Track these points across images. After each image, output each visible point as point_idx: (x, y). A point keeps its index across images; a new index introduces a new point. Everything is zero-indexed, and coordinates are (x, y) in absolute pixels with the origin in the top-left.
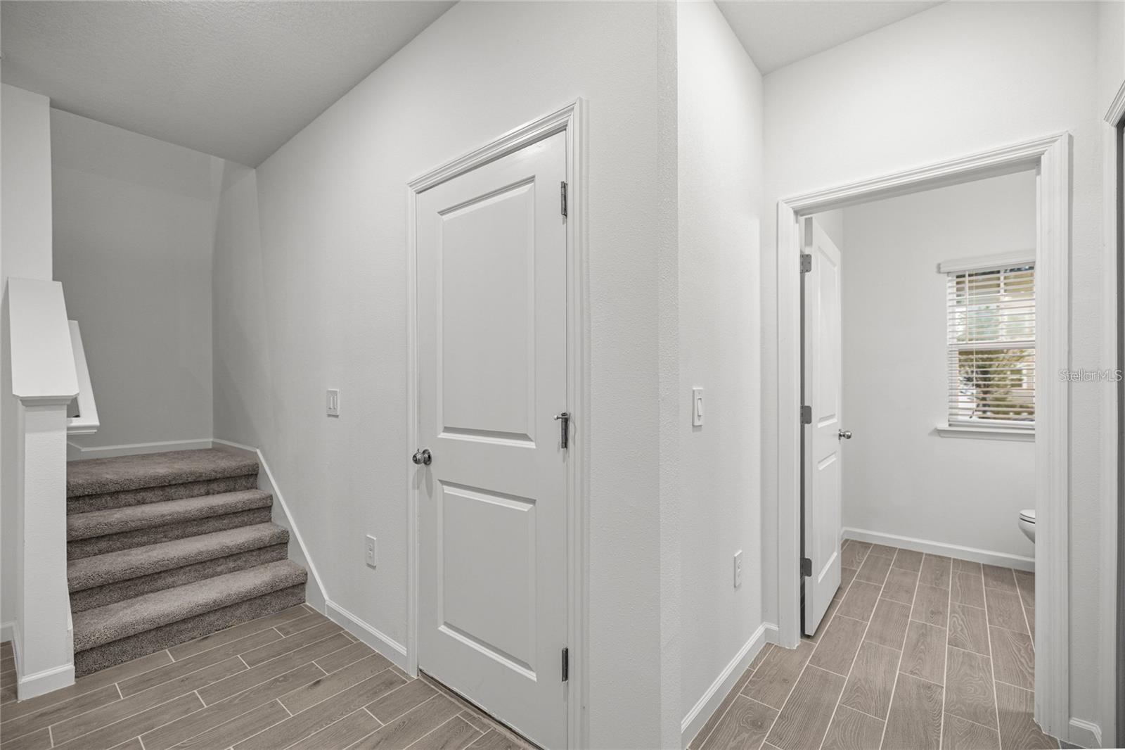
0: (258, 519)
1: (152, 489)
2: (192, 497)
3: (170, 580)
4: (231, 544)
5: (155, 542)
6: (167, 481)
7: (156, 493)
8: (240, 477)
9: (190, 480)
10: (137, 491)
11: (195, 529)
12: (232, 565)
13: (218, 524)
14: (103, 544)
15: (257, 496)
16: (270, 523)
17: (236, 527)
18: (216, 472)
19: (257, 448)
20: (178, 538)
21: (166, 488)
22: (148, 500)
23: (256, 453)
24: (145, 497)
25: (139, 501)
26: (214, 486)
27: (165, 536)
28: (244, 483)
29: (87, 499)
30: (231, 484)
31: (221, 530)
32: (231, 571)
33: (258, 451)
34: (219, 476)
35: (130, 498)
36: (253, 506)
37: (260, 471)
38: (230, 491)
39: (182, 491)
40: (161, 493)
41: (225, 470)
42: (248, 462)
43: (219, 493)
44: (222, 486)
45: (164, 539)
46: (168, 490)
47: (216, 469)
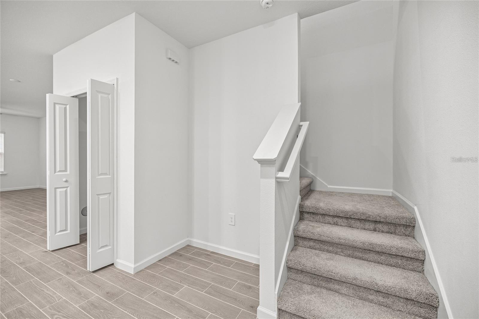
0: (411, 267)
1: (342, 217)
2: (364, 229)
3: (337, 287)
4: (380, 283)
5: (336, 253)
6: (349, 215)
7: (344, 220)
8: (400, 225)
9: (362, 218)
10: (334, 216)
11: (360, 255)
12: (381, 299)
13: (376, 257)
14: (312, 243)
15: (410, 247)
16: (421, 274)
17: (391, 265)
18: (380, 217)
19: (416, 205)
20: (349, 256)
21: (349, 219)
22: (339, 224)
23: (414, 209)
24: (338, 221)
25: (334, 223)
26: (379, 226)
27: (342, 252)
28: (403, 230)
29: (312, 214)
30: (393, 229)
31: (378, 263)
32: (380, 304)
33: (416, 208)
34: (382, 220)
35: (330, 219)
36: (405, 255)
37: (416, 225)
38: (391, 233)
39: (358, 224)
40: (347, 222)
41: (387, 217)
42: (406, 215)
43: (383, 232)
44: (386, 228)
45: (341, 254)
46: (350, 220)
47: (380, 215)
